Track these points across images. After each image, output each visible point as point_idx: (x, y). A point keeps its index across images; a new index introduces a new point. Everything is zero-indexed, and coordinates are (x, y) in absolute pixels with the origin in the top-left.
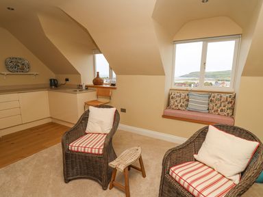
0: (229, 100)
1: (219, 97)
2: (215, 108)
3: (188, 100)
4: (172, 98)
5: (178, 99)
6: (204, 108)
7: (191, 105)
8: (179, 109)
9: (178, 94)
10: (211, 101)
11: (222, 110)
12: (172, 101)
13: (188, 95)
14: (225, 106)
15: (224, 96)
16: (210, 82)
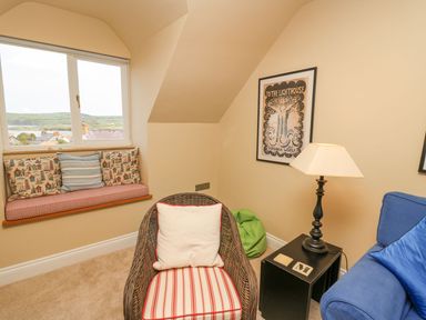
0: (133, 158)
1: (116, 156)
2: (115, 176)
3: (60, 172)
4: (18, 173)
5: (37, 174)
6: (95, 179)
7: (70, 180)
8: (44, 195)
9: (33, 163)
10: (105, 165)
11: (126, 177)
12: (20, 182)
13: (56, 160)
14: (128, 170)
15: (125, 154)
16: (29, 132)
